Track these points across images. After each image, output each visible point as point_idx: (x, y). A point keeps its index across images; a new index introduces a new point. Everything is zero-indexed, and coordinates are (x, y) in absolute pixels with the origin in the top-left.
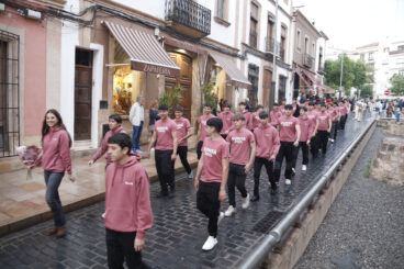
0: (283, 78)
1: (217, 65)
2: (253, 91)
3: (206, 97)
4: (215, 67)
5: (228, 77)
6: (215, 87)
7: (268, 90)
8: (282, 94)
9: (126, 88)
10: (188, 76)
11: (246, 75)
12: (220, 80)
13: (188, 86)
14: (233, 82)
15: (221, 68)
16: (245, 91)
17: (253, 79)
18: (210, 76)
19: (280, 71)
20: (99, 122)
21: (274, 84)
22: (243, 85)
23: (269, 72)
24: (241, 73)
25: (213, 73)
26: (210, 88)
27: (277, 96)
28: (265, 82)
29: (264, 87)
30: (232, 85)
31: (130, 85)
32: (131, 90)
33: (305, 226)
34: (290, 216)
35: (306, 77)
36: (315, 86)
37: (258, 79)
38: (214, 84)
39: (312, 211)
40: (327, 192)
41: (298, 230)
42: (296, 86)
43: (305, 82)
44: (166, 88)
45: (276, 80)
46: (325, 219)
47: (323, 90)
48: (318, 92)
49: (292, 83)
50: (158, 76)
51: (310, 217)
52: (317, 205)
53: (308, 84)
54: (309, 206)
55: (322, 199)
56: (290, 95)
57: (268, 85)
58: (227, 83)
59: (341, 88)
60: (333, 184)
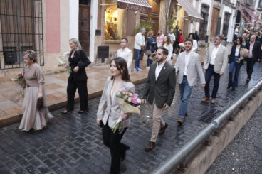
0: (227, 15)
1: (178, 4)
2: (204, 24)
3: (169, 28)
4: (176, 6)
5: (186, 14)
6: (176, 21)
7: (216, 24)
8: (226, 27)
9: (113, 21)
10: (157, 13)
11: (199, 12)
12: (180, 15)
13: (157, 20)
14: (190, 18)
15: (181, 7)
16: (198, 25)
17: (204, 15)
18: (172, 13)
19: (226, 9)
20: (95, 45)
21: (221, 18)
22: (197, 20)
23: (217, 9)
24: (196, 10)
25: (174, 11)
26: (172, 22)
27: (222, 28)
28: (213, 17)
29: (212, 21)
30: (188, 19)
31: (116, 19)
32: (116, 22)
33: (236, 120)
34: (226, 112)
35: (246, 14)
36: (253, 21)
37: (208, 15)
38: (175, 18)
39: (242, 111)
40: (255, 99)
41: (231, 122)
42: (238, 21)
43: (246, 17)
44: (141, 22)
45: (222, 16)
46: (252, 117)
47: (260, 24)
48: (255, 26)
49: (235, 18)
50: (136, 12)
51: (241, 115)
52: (246, 107)
53: (248, 19)
54: (241, 107)
55: (251, 103)
56: (232, 27)
57: (215, 19)
58: (185, 18)
60: (260, 94)
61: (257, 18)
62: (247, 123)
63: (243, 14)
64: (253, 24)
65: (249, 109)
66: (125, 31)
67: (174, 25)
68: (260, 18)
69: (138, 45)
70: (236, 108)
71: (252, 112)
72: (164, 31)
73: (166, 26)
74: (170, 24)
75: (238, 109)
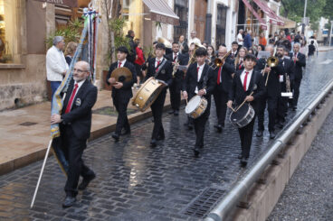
0: (222, 9)
2: (180, 28)
3: (116, 36)
5: (145, 9)
6: (128, 23)
7: (202, 26)
8: (221, 32)
11: (171, 5)
12: (134, 13)
14: (154, 16)
16: (170, 28)
18: (120, 6)
21: (210, 16)
22: (167, 20)
25: (124, 2)
26: (121, 24)
27: (214, 34)
28: (197, 14)
29: (196, 21)
30: (151, 19)
32: (2, 25)
33: (254, 206)
34: (234, 193)
35: (255, 6)
36: (268, 18)
37: (187, 10)
38: (127, 17)
39: (263, 187)
40: (283, 162)
41: (245, 211)
42: (241, 19)
43: (255, 13)
44: (57, 24)
45: (214, 11)
46: (282, 196)
47: (279, 24)
48: (271, 27)
49: (236, 15)
50: (45, 5)
51: (261, 194)
52: (269, 180)
53: (258, 17)
54: (260, 181)
55: (277, 171)
56: (232, 32)
57: (201, 18)
58: (145, 16)
59: (305, 20)
60: (291, 152)
61: (273, 14)
62: (274, 210)
63: (248, 7)
64: (268, 25)
65: (274, 182)
66: (25, 44)
67: (125, 31)
68: (278, 14)
69: (56, 72)
70: (250, 184)
71: (280, 188)
72: (107, 42)
73: (109, 33)
74: (117, 28)
75: (254, 184)
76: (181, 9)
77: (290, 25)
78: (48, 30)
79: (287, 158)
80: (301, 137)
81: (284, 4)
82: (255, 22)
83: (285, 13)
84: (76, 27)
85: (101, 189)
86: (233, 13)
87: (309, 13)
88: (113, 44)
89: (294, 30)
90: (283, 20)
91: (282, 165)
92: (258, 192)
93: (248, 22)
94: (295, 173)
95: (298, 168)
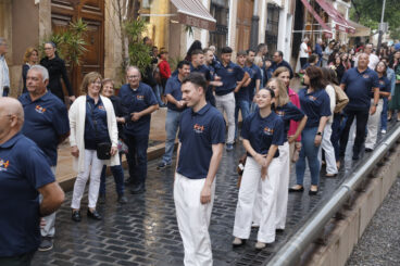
0: (273, 10)
2: (218, 32)
3: (131, 44)
5: (172, 8)
6: (149, 26)
7: (247, 32)
8: (272, 39)
10: (98, 3)
11: (206, 3)
12: (157, 14)
13: (98, 22)
14: (182, 17)
18: (138, 4)
21: (257, 19)
22: (200, 23)
26: (139, 27)
28: (240, 16)
29: (239, 25)
30: (179, 22)
35: (317, 8)
36: (333, 24)
37: (228, 10)
38: (148, 19)
39: (322, 250)
40: (351, 215)
42: (298, 24)
43: (316, 16)
45: (262, 12)
46: (348, 262)
47: (348, 31)
48: (338, 35)
49: (292, 18)
51: (320, 259)
52: (332, 240)
53: (321, 22)
54: (319, 241)
55: (342, 228)
56: (286, 40)
57: (246, 22)
58: (171, 18)
59: (383, 26)
60: (362, 201)
61: (340, 17)
63: (308, 8)
64: (333, 32)
65: (338, 243)
68: (347, 18)
71: (346, 251)
72: (120, 51)
73: (122, 39)
74: (134, 33)
75: (311, 246)
76: (219, 10)
77: (363, 33)
78: (42, 34)
79: (355, 210)
80: (375, 182)
81: (355, 5)
82: (316, 28)
83: (356, 17)
84: (79, 30)
85: (104, 249)
86: (288, 16)
87: (388, 17)
88: (127, 54)
89: (368, 40)
90: (353, 26)
91: (349, 219)
92: (316, 256)
93: (308, 27)
94: (366, 230)
95: (371, 223)
